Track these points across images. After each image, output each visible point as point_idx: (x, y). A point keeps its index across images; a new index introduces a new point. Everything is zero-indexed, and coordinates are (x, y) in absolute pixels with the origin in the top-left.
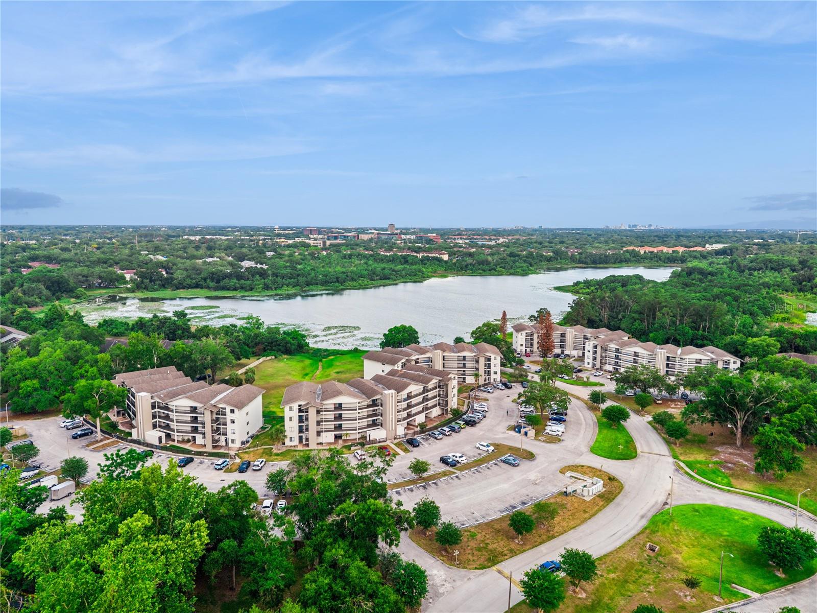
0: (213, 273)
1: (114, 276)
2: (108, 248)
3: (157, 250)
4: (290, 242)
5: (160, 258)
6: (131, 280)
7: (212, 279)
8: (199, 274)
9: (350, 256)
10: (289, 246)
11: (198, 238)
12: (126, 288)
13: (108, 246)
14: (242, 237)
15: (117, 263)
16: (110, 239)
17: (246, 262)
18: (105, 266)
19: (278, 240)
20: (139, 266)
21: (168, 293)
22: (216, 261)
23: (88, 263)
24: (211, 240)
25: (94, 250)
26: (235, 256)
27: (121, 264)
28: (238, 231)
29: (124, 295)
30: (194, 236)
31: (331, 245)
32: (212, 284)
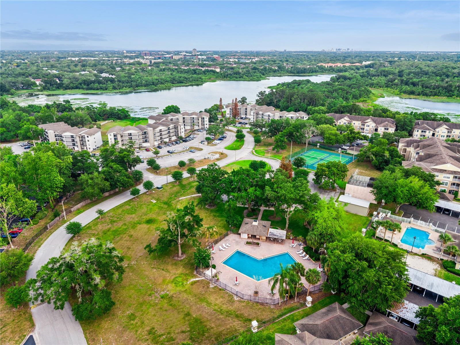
0: (85, 81)
1: (30, 83)
2: (24, 66)
3: (52, 67)
4: (132, 61)
5: (55, 72)
6: (40, 85)
7: (85, 84)
8: (77, 81)
9: (164, 70)
10: (130, 64)
11: (77, 59)
12: (38, 89)
13: (24, 65)
14: (104, 58)
15: (30, 75)
16: (23, 60)
17: (104, 74)
18: (24, 77)
19: (125, 60)
20: (43, 77)
21: (61, 91)
22: (88, 74)
23: (14, 75)
24: (85, 60)
25: (16, 67)
26: (98, 70)
27: (33, 75)
28: (102, 54)
29: (37, 93)
30: (75, 57)
31: (155, 63)
32: (85, 87)
